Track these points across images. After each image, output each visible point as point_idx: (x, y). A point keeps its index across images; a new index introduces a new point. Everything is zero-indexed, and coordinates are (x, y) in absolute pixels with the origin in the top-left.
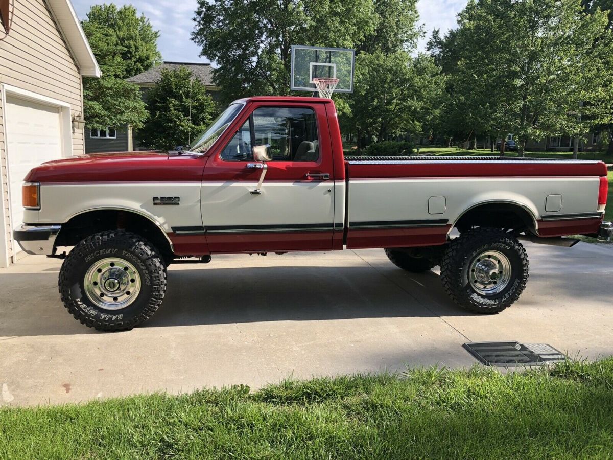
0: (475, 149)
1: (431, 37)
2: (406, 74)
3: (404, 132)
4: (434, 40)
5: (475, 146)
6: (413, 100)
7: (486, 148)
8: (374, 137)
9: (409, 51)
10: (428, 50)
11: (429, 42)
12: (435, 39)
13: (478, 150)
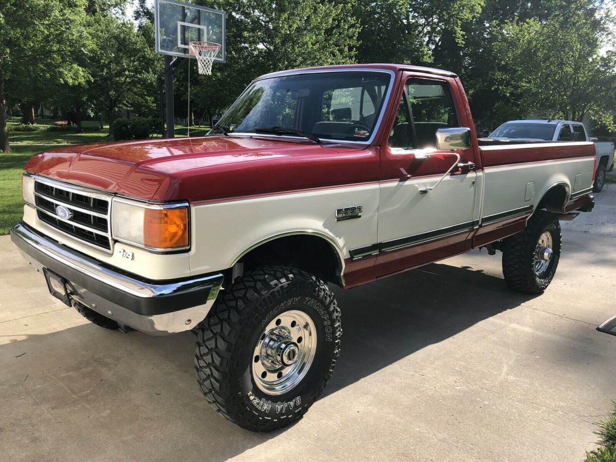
0: (193, 125)
1: (138, 6)
2: (136, 44)
3: (130, 107)
4: (141, 10)
5: (193, 123)
6: (148, 72)
7: (201, 125)
8: (90, 111)
9: (117, 18)
10: (136, 19)
11: (136, 10)
12: (142, 8)
13: (196, 126)
